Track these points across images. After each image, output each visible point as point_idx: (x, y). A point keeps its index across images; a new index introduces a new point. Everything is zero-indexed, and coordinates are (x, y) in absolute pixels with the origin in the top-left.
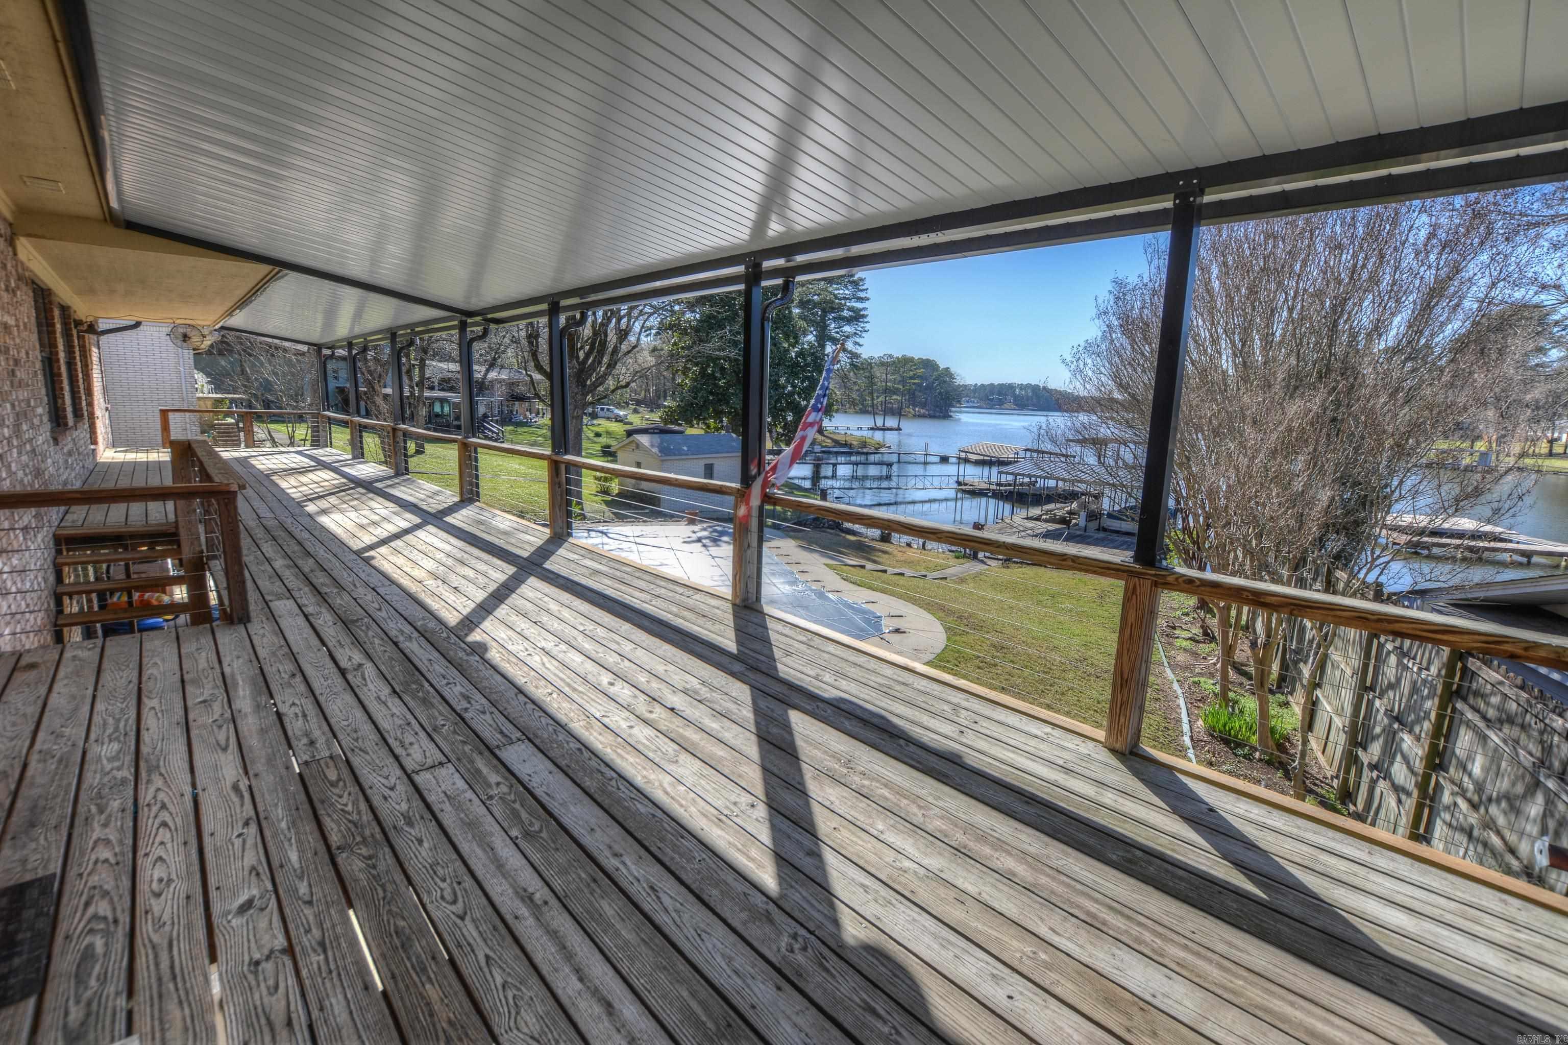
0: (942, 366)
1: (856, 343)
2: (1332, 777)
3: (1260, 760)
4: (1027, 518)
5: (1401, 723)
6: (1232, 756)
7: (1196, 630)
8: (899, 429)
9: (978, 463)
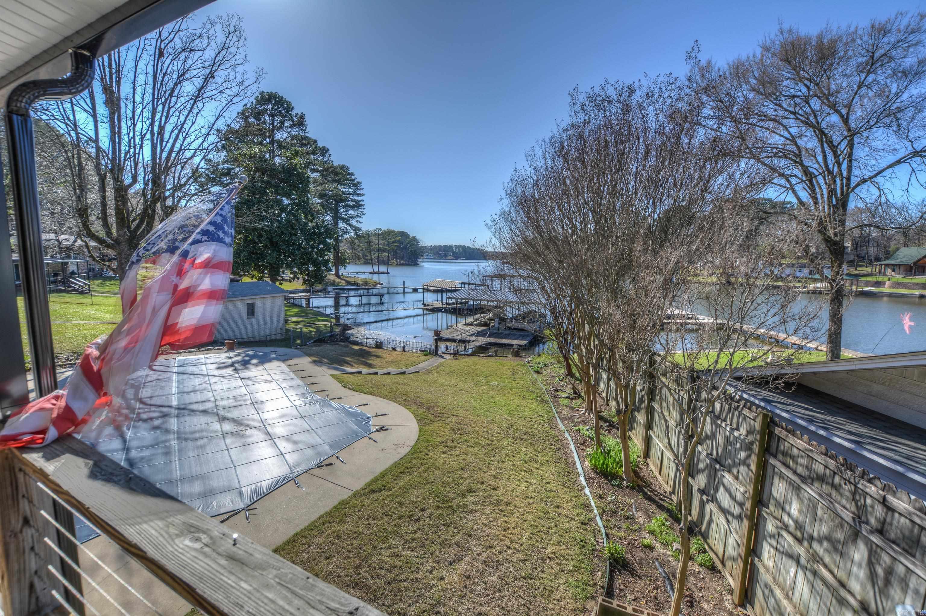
0: (411, 236)
1: (358, 221)
2: (670, 493)
3: (627, 487)
4: (465, 325)
5: (721, 465)
6: (611, 487)
7: (569, 391)
8: (388, 273)
9: (434, 291)
